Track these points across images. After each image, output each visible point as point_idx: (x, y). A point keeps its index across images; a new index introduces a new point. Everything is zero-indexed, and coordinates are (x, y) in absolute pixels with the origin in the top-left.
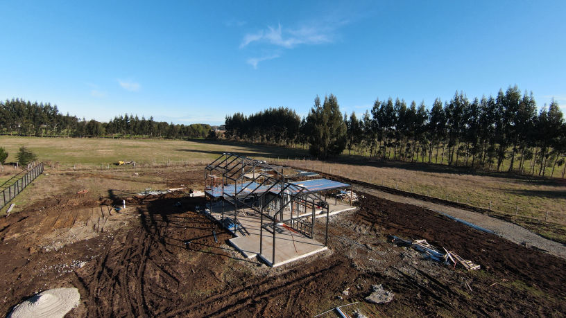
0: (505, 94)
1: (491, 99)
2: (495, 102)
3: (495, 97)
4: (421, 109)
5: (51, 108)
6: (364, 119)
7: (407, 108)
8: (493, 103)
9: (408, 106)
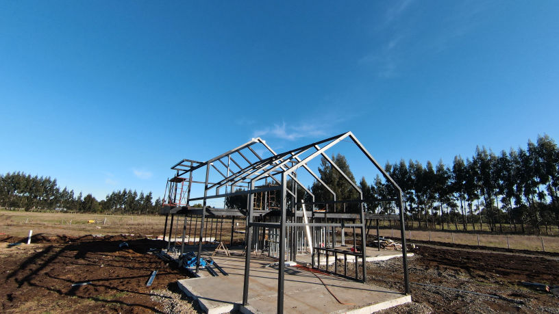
0: (536, 145)
1: (521, 152)
2: (528, 154)
3: (525, 148)
4: (440, 169)
5: (50, 182)
6: (376, 184)
7: (423, 168)
8: (525, 155)
9: (424, 166)
